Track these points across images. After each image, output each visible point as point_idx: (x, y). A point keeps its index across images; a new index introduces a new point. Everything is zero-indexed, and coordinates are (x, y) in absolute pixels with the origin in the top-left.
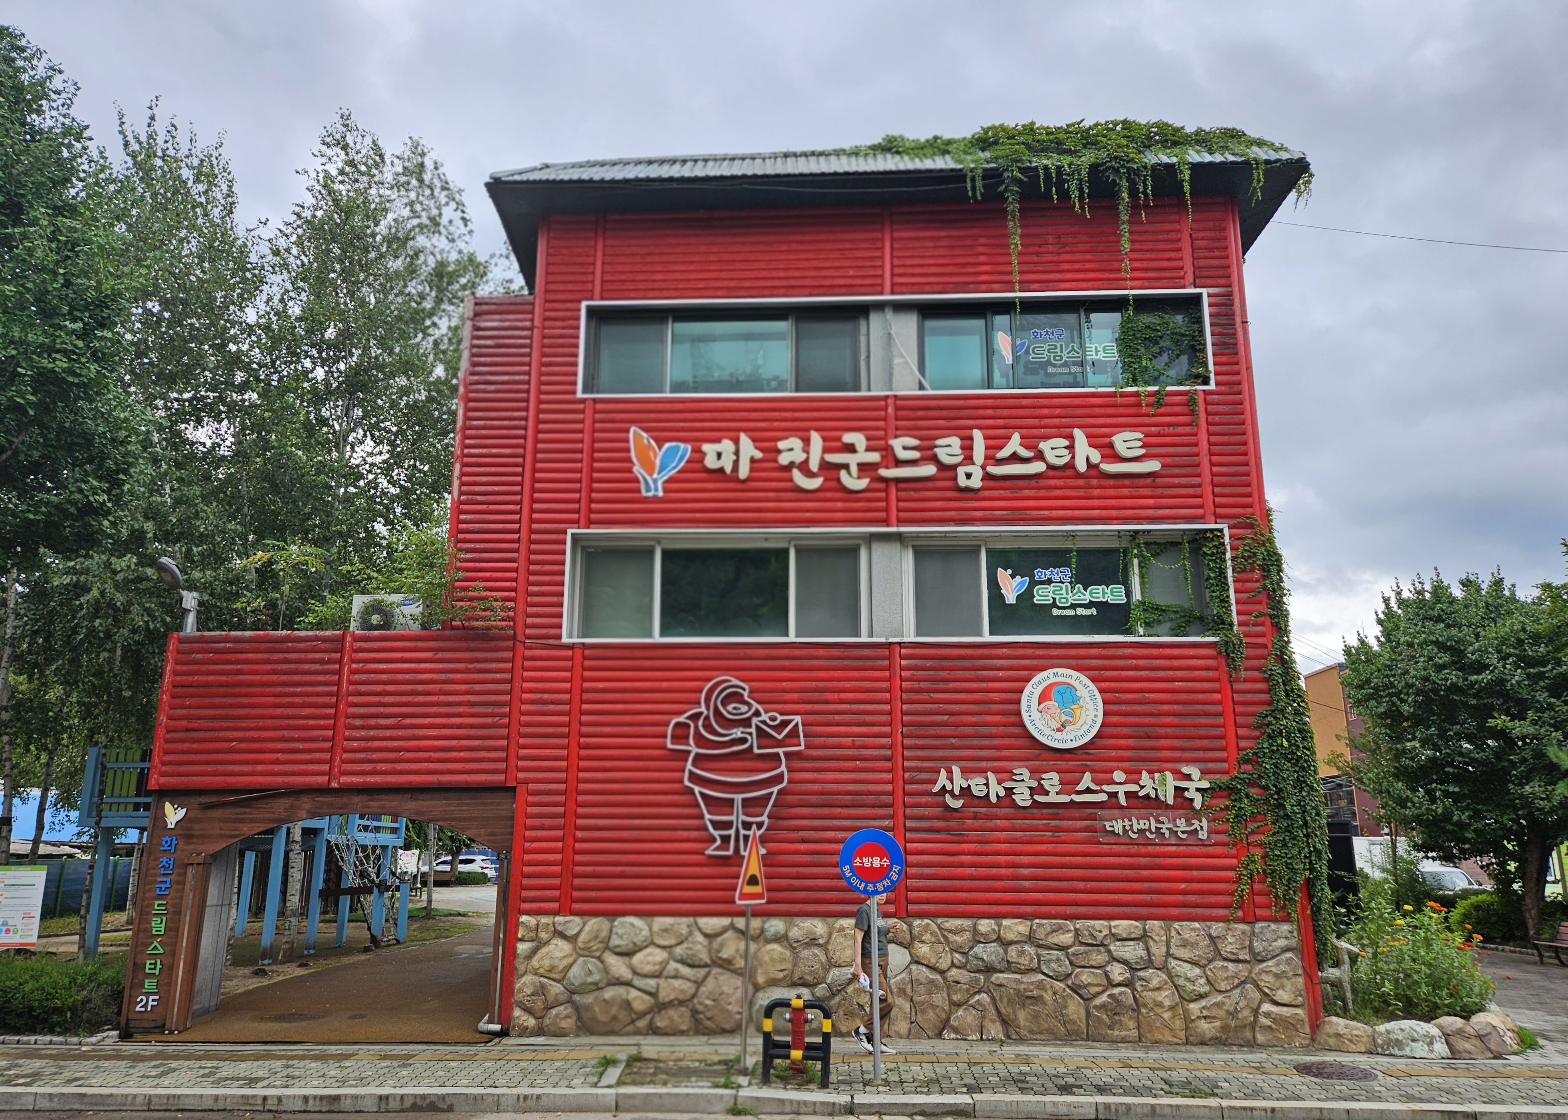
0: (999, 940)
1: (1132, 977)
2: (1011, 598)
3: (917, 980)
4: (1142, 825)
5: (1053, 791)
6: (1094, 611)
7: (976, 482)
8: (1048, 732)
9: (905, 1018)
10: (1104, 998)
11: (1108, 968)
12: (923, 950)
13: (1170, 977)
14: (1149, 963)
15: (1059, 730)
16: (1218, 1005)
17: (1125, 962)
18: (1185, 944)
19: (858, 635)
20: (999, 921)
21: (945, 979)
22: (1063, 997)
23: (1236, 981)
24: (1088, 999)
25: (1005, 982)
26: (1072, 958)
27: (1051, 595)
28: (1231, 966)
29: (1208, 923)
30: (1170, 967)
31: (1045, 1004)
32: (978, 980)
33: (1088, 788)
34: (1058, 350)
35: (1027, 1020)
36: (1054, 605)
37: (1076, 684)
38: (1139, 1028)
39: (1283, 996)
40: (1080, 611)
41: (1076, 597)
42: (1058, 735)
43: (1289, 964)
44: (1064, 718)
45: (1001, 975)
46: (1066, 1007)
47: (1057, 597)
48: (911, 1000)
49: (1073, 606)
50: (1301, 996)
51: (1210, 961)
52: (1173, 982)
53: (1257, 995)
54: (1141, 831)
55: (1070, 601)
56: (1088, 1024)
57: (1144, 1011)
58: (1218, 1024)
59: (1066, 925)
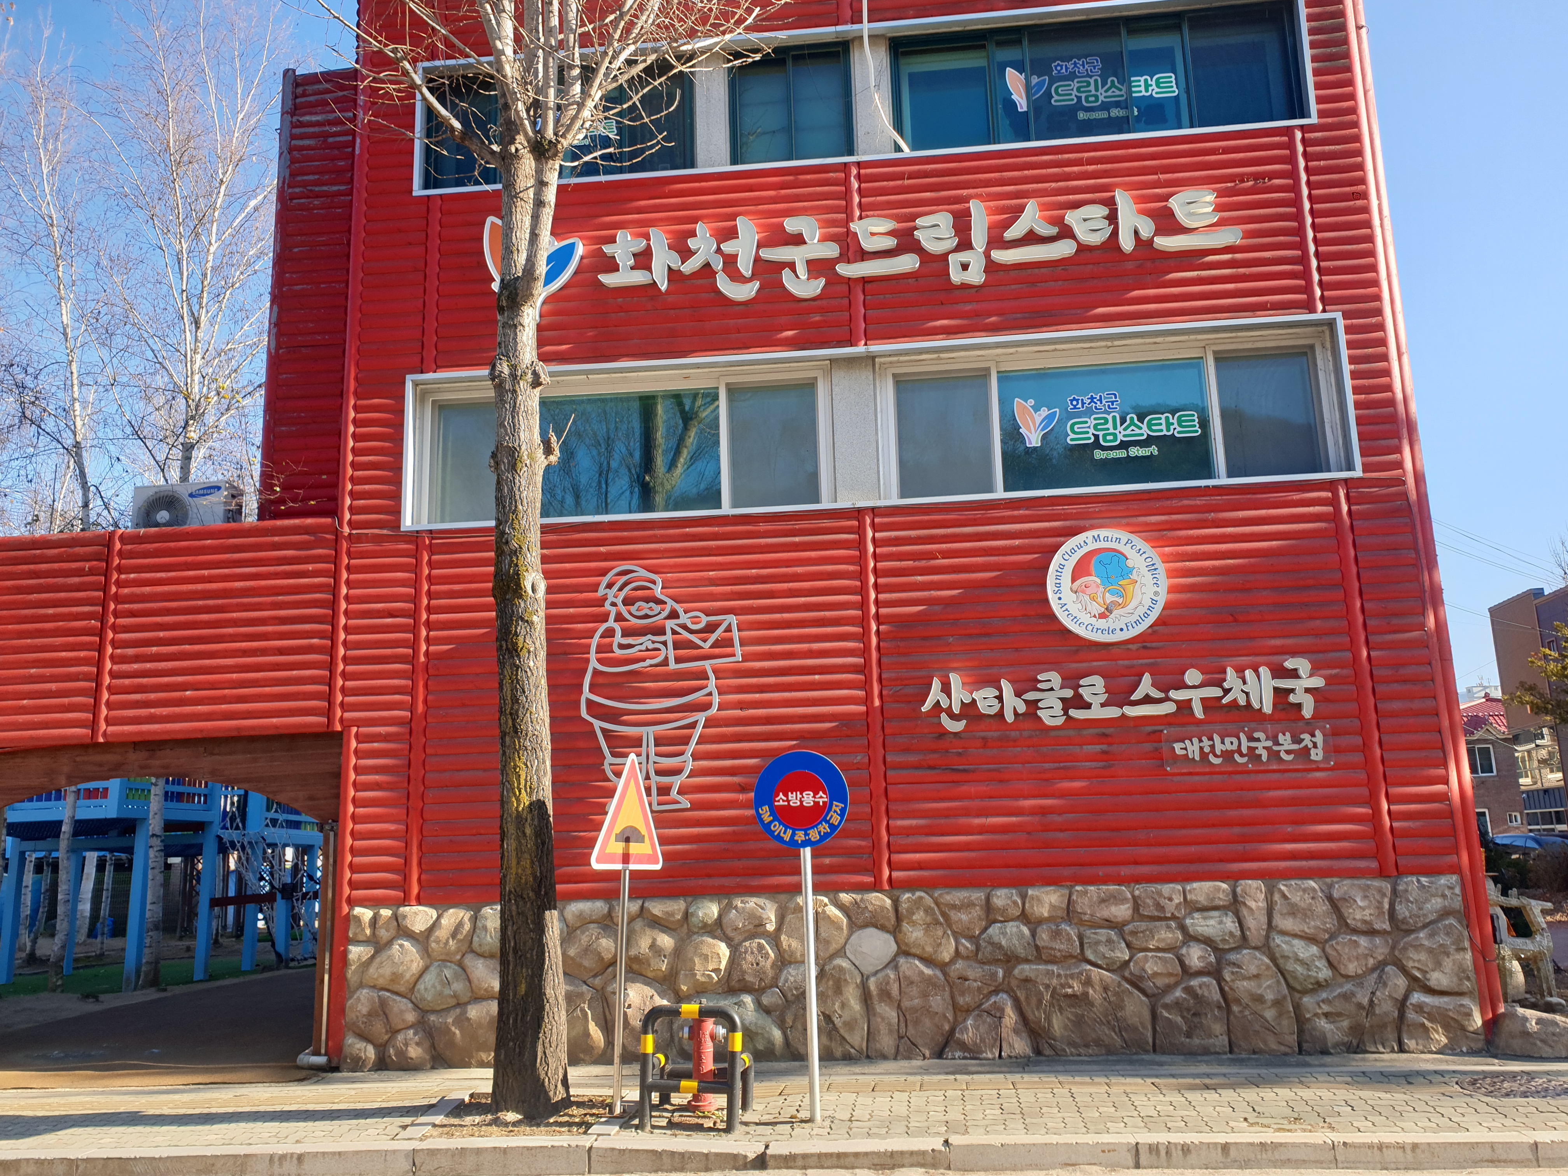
0: (1024, 917)
1: (1218, 961)
2: (1033, 439)
3: (905, 977)
4: (1230, 744)
5: (1096, 701)
6: (1154, 450)
7: (976, 276)
8: (1086, 619)
9: (891, 1031)
10: (1178, 993)
11: (1184, 951)
12: (914, 934)
13: (1273, 959)
14: (1244, 941)
15: (1102, 616)
16: (1346, 997)
17: (1207, 941)
18: (1293, 911)
19: (817, 501)
20: (1023, 889)
21: (945, 974)
22: (1117, 994)
23: (1371, 962)
24: (1154, 995)
25: (1032, 975)
26: (1130, 938)
27: (1092, 431)
28: (1363, 941)
29: (1328, 880)
30: (1272, 944)
31: (1092, 1004)
32: (994, 975)
33: (1147, 695)
34: (1092, 88)
35: (1066, 1027)
36: (1097, 444)
37: (1126, 550)
38: (1229, 1032)
39: (1438, 979)
40: (1134, 451)
41: (1128, 432)
42: (1102, 623)
43: (1448, 934)
44: (1109, 598)
45: (1026, 967)
46: (1122, 1008)
47: (1101, 434)
48: (899, 1007)
49: (1124, 445)
50: (1468, 979)
51: (1333, 936)
52: (1277, 966)
53: (1401, 982)
54: (1227, 755)
55: (1120, 437)
56: (1154, 1031)
57: (1235, 1008)
58: (1345, 1024)
59: (1121, 893)
